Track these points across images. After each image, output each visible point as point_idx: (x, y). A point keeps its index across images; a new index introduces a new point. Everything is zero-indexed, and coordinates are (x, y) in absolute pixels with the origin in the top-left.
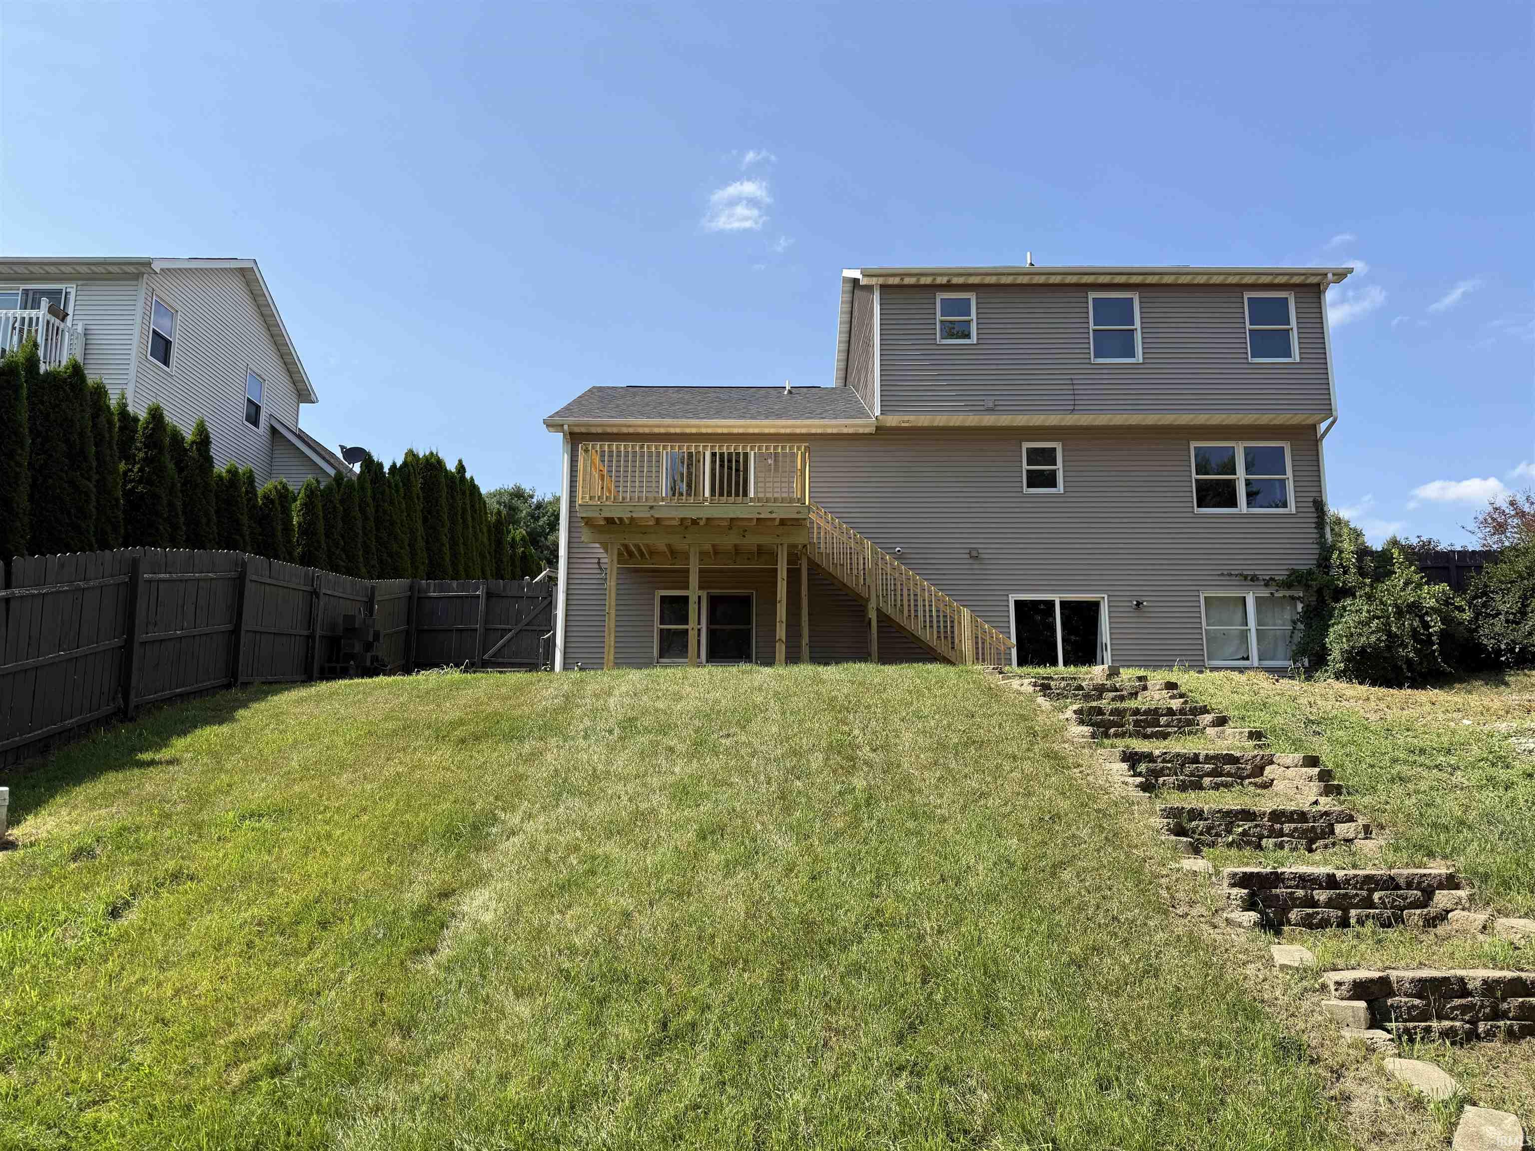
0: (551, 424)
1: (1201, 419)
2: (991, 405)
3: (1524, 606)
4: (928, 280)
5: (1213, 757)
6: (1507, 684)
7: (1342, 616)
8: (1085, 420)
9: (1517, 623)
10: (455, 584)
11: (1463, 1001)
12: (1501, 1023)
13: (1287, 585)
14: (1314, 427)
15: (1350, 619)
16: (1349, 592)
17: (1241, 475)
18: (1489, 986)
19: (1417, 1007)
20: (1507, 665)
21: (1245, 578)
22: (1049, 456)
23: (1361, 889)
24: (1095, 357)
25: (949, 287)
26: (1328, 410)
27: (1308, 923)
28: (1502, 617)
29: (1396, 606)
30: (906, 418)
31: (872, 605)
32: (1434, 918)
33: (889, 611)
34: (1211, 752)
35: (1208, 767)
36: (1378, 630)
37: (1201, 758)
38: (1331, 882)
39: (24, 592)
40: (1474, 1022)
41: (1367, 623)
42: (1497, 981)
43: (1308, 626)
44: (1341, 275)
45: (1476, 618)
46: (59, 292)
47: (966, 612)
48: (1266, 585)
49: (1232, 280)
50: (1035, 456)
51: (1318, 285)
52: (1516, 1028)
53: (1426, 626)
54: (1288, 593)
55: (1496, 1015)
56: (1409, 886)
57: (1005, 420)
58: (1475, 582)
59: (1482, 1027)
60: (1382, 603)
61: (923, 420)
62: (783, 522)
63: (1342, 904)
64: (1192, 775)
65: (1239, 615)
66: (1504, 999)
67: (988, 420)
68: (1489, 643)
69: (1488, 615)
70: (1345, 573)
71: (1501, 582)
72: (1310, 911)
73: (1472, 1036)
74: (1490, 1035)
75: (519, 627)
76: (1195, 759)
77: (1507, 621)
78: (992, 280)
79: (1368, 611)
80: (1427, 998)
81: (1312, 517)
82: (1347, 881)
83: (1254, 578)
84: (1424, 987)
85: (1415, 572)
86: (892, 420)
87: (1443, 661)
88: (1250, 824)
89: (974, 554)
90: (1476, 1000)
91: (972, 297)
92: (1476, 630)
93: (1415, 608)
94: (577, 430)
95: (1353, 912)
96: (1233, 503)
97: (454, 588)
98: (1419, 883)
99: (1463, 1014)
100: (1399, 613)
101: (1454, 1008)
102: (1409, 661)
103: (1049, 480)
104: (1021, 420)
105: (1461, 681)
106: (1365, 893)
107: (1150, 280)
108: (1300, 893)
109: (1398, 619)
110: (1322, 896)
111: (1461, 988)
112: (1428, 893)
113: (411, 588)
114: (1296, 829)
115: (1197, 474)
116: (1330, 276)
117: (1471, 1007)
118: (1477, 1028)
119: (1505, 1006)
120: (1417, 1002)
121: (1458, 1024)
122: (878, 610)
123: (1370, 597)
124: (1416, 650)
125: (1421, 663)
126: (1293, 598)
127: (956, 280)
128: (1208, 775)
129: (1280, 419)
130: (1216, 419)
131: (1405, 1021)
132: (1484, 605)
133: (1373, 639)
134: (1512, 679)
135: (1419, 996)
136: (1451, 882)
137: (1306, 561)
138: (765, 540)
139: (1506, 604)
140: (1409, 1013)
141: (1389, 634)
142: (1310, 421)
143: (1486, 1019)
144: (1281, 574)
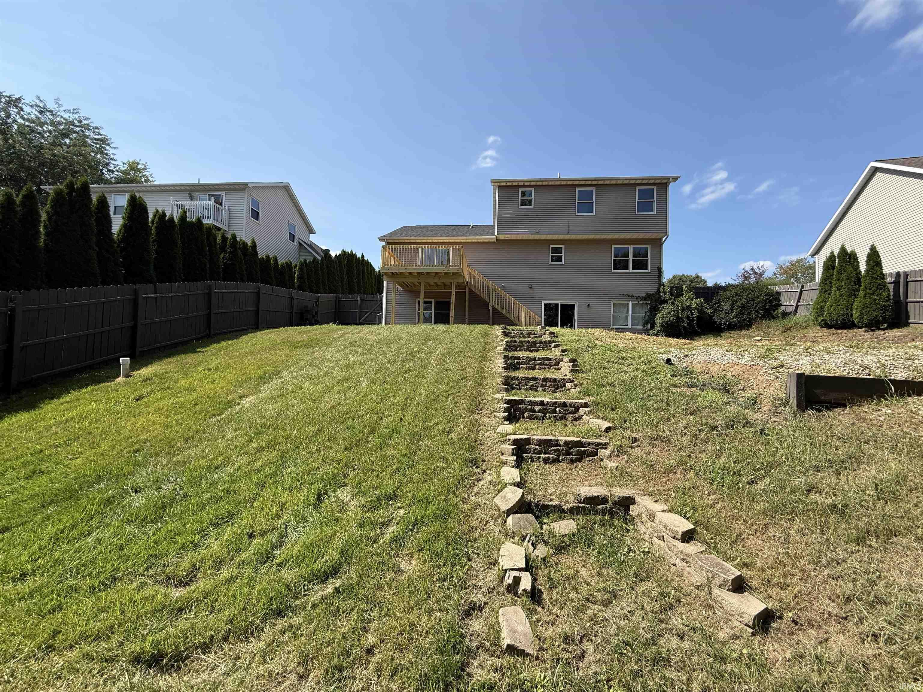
0: (381, 239)
1: (616, 236)
2: (537, 231)
3: (732, 307)
4: (516, 184)
5: (541, 358)
6: (721, 336)
7: (662, 310)
8: (573, 237)
9: (729, 314)
10: (350, 296)
11: (555, 448)
12: (568, 457)
13: (645, 299)
14: (661, 239)
15: (664, 312)
16: (666, 302)
17: (631, 258)
18: (567, 443)
19: (537, 449)
20: (724, 329)
21: (629, 296)
22: (559, 250)
23: (552, 406)
24: (578, 212)
25: (524, 186)
26: (666, 233)
27: (530, 417)
28: (724, 311)
29: (682, 307)
30: (507, 236)
31: (490, 305)
32: (577, 418)
33: (496, 307)
34: (540, 357)
35: (539, 362)
36: (674, 315)
37: (537, 359)
38: (542, 403)
39: (161, 295)
40: (558, 456)
41: (669, 313)
42: (570, 442)
43: (651, 314)
44: (675, 179)
45: (714, 312)
46: (220, 195)
47: (524, 308)
48: (636, 299)
49: (632, 182)
50: (555, 250)
51: (666, 183)
52: (574, 458)
53: (692, 314)
54: (644, 302)
55: (568, 453)
56: (571, 406)
57: (543, 237)
58: (716, 298)
59: (561, 457)
60: (677, 305)
61: (513, 237)
62: (454, 274)
63: (544, 412)
64: (532, 364)
65: (626, 310)
66: (572, 448)
67: (537, 237)
68: (718, 321)
69: (719, 311)
70: (665, 294)
71: (725, 298)
72: (532, 413)
73: (556, 461)
74: (563, 460)
75: (371, 311)
76: (535, 359)
77: (725, 313)
78: (540, 183)
79: (671, 309)
80: (541, 446)
81: (657, 274)
82: (548, 403)
83: (632, 296)
84: (541, 443)
85: (692, 294)
86: (502, 237)
87: (697, 327)
88: (534, 382)
89: (530, 286)
90: (561, 448)
91: (533, 190)
92: (713, 316)
93: (689, 308)
94: (389, 241)
95: (548, 415)
96: (627, 268)
97: (350, 297)
98: (574, 405)
99: (555, 452)
100: (683, 310)
101: (551, 451)
102: (685, 327)
103: (559, 259)
104: (550, 237)
105: (704, 334)
106: (553, 408)
107: (600, 182)
108: (529, 407)
109: (682, 312)
110: (537, 408)
111: (556, 443)
112: (577, 409)
113: (336, 298)
114: (551, 385)
115: (614, 257)
116: (671, 179)
117: (559, 450)
118: (559, 457)
119: (572, 450)
120: (537, 447)
121: (551, 456)
122: (492, 306)
123: (673, 303)
124: (687, 323)
125: (690, 328)
126: (646, 303)
127: (526, 184)
128: (538, 365)
129: (648, 236)
130: (622, 236)
131: (532, 454)
132: (718, 307)
133: (671, 319)
134: (724, 334)
135: (539, 445)
136: (586, 405)
137: (653, 291)
138: (447, 281)
139: (726, 306)
140: (534, 451)
141: (678, 317)
142: (659, 237)
143: (563, 455)
144: (643, 295)
